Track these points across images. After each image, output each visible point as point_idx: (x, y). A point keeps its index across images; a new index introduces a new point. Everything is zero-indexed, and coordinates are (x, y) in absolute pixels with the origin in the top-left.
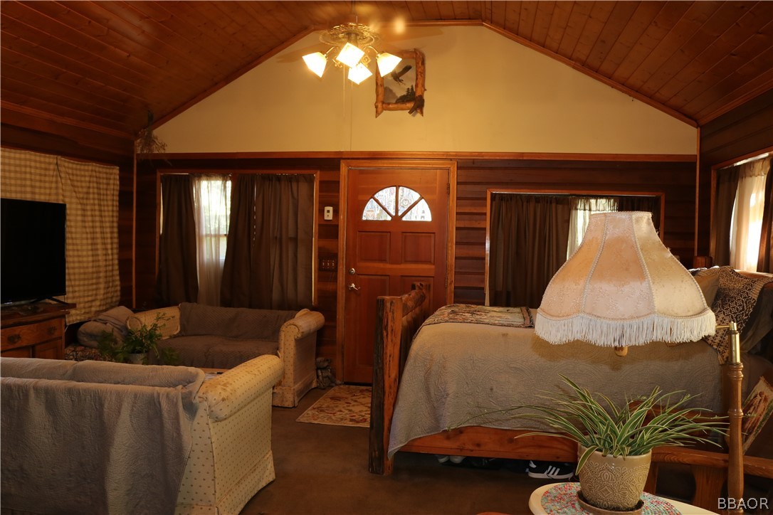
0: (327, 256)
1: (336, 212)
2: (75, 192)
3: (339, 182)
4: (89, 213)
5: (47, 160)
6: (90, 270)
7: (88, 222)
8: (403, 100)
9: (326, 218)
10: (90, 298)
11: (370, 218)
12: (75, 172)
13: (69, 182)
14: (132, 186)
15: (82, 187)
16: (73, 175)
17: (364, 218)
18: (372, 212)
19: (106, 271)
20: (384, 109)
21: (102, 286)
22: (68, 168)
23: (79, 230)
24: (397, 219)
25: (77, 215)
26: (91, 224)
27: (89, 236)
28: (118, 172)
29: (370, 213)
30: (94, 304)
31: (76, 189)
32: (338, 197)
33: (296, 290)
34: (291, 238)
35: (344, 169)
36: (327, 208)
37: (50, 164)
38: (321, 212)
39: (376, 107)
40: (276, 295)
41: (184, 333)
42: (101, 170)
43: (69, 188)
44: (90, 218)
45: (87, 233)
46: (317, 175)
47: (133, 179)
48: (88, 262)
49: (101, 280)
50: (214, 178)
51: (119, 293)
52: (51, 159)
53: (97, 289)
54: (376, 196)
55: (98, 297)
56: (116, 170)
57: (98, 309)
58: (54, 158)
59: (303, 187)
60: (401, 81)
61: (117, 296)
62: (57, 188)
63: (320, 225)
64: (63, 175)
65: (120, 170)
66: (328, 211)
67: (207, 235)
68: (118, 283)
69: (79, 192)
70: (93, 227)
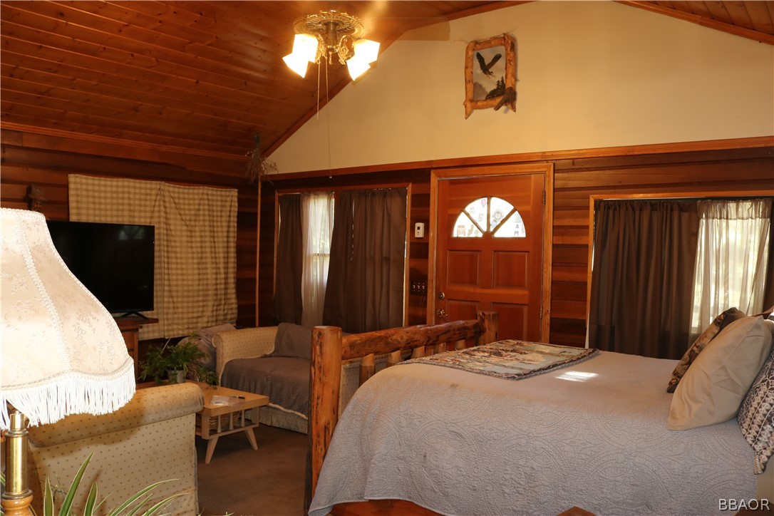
0: (418, 278)
1: (427, 229)
2: (180, 214)
3: (429, 195)
4: (198, 234)
5: (148, 186)
6: (196, 288)
7: (196, 242)
8: (493, 95)
9: (417, 236)
10: (195, 315)
11: (461, 236)
12: (181, 196)
13: (173, 205)
14: (257, 207)
15: (190, 210)
16: (179, 198)
17: (455, 235)
18: (464, 228)
19: (216, 289)
20: (474, 108)
21: (210, 303)
22: (174, 192)
23: (184, 250)
24: (488, 235)
25: (182, 236)
26: (199, 245)
27: (195, 256)
28: (236, 194)
29: (461, 229)
30: (200, 320)
31: (182, 212)
32: (429, 211)
34: (386, 258)
35: (434, 180)
36: (418, 224)
37: (151, 189)
38: (413, 229)
39: (466, 107)
40: (369, 320)
41: (277, 354)
42: (214, 193)
43: (174, 211)
44: (198, 239)
45: (193, 253)
46: (409, 188)
47: (257, 200)
48: (193, 280)
49: (210, 298)
50: (321, 196)
51: (235, 311)
52: (154, 185)
53: (203, 306)
54: (468, 209)
55: (205, 314)
56: (234, 193)
57: (205, 325)
58: (156, 184)
59: (394, 204)
60: (490, 73)
61: (233, 314)
62: (159, 211)
63: (411, 244)
64: (167, 199)
65: (239, 193)
66: (419, 228)
67: (315, 255)
68: (234, 301)
69: (185, 215)
70: (202, 247)
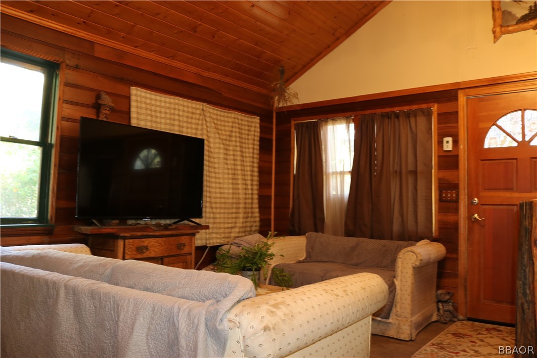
0: (448, 187)
1: (456, 143)
2: (219, 134)
3: (457, 113)
4: (231, 153)
5: (194, 106)
6: (231, 201)
7: (230, 160)
8: (525, 19)
9: (445, 149)
10: (230, 225)
11: (492, 146)
12: (219, 118)
13: (213, 125)
14: (272, 134)
15: (225, 131)
16: (217, 120)
17: (486, 146)
18: (494, 139)
19: (245, 203)
20: (503, 33)
21: (241, 215)
22: (213, 114)
23: (221, 166)
24: (524, 144)
25: (219, 153)
26: (232, 162)
27: (230, 172)
28: (258, 121)
29: (493, 141)
30: (233, 230)
31: (220, 132)
32: (457, 127)
33: (416, 222)
34: (410, 172)
35: (462, 99)
36: (446, 139)
37: (196, 109)
38: (440, 143)
39: (494, 32)
40: (396, 227)
41: (309, 259)
42: (243, 118)
43: (213, 130)
44: (232, 157)
45: (228, 169)
46: (435, 108)
47: (272, 129)
48: (228, 194)
49: (241, 211)
50: (339, 121)
51: (258, 224)
52: (198, 105)
53: (236, 218)
54: (499, 123)
55: (238, 225)
56: (257, 120)
57: (237, 235)
58: (200, 105)
59: (421, 121)
60: (521, 1)
61: (256, 226)
62: (202, 130)
63: (439, 157)
64: (208, 119)
65: (261, 120)
66: (448, 142)
67: (333, 173)
68: (257, 215)
69: (223, 135)
70: (234, 165)
